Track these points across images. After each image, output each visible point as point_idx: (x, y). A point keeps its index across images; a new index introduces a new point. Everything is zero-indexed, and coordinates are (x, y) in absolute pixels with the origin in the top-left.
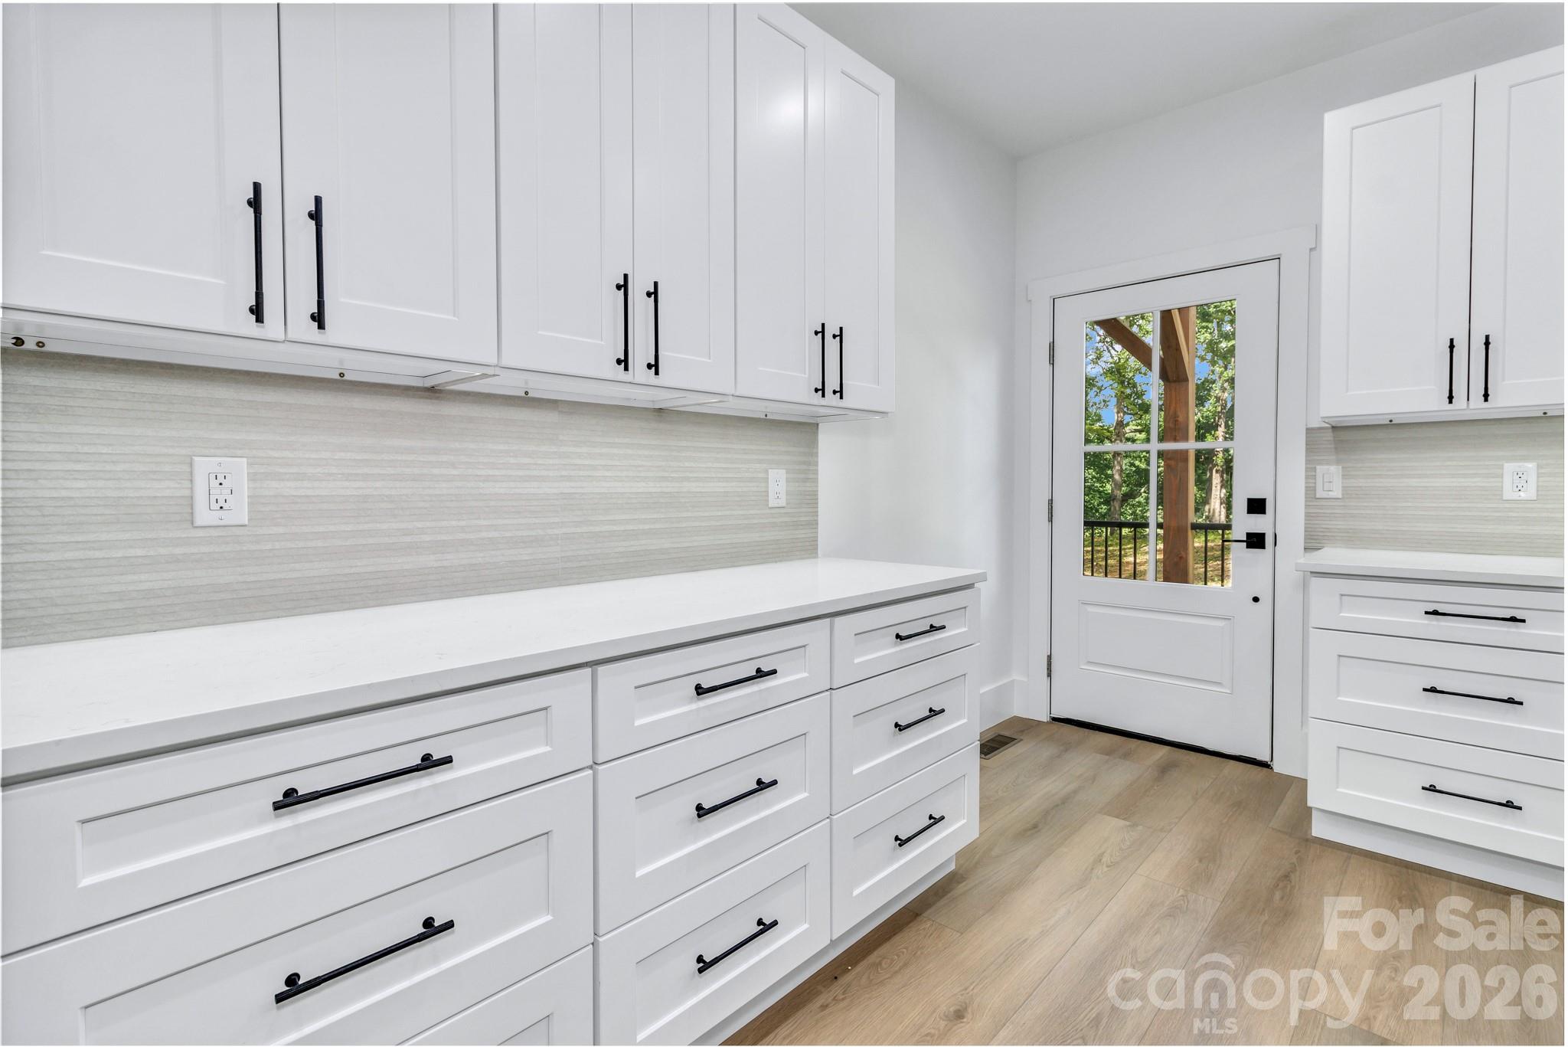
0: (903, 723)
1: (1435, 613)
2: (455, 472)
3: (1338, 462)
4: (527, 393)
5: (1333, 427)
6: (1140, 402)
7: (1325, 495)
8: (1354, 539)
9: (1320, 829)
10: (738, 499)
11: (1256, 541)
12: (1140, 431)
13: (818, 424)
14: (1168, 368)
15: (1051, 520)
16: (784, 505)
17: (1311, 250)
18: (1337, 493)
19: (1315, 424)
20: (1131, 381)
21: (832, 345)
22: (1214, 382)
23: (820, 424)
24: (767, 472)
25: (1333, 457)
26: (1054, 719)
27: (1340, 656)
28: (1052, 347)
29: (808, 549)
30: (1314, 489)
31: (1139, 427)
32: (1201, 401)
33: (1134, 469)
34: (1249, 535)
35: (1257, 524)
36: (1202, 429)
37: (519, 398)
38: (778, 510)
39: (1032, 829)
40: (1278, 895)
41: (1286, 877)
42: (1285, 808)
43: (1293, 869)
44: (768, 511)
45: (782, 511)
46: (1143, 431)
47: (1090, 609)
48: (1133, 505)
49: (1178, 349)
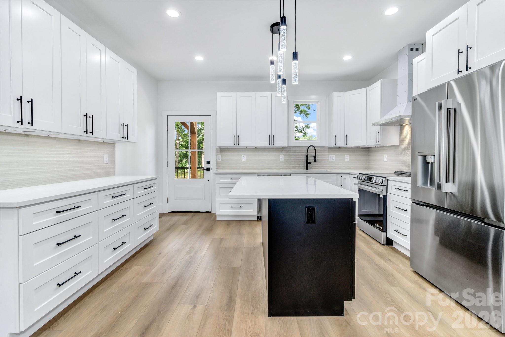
0: (146, 206)
1: (232, 179)
2: (32, 155)
3: (221, 154)
4: (48, 136)
5: (220, 148)
6: (183, 133)
7: (219, 160)
8: (223, 168)
9: (218, 219)
10: (97, 162)
11: (208, 169)
12: (183, 142)
13: (115, 144)
14: (192, 131)
15: (168, 166)
16: (108, 163)
17: (216, 115)
18: (221, 160)
19: (217, 147)
20: (181, 127)
21: (126, 127)
22: (202, 130)
23: (116, 144)
24: (104, 155)
25: (220, 154)
26: (169, 212)
27: (220, 188)
28: (167, 126)
29: (113, 174)
30: (217, 159)
31: (183, 141)
32: (199, 135)
33: (182, 153)
34: (207, 168)
35: (208, 166)
36: (200, 142)
37: (47, 137)
38: (106, 164)
39: (168, 230)
40: (211, 228)
41: (212, 226)
42: (213, 218)
43: (213, 225)
44: (104, 165)
45: (107, 164)
46: (184, 142)
47: (177, 186)
48: (182, 164)
49: (193, 126)
